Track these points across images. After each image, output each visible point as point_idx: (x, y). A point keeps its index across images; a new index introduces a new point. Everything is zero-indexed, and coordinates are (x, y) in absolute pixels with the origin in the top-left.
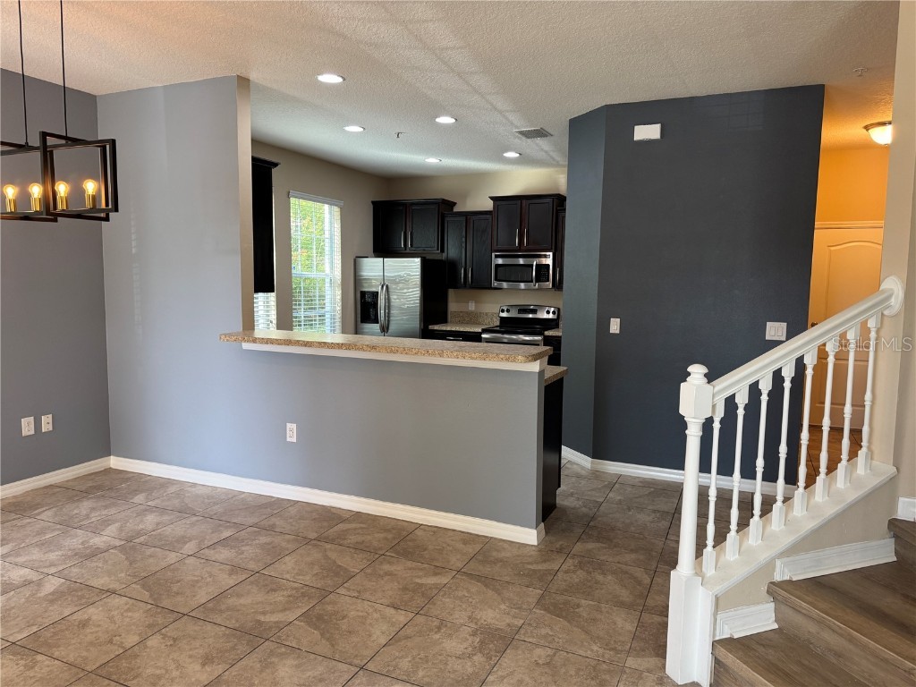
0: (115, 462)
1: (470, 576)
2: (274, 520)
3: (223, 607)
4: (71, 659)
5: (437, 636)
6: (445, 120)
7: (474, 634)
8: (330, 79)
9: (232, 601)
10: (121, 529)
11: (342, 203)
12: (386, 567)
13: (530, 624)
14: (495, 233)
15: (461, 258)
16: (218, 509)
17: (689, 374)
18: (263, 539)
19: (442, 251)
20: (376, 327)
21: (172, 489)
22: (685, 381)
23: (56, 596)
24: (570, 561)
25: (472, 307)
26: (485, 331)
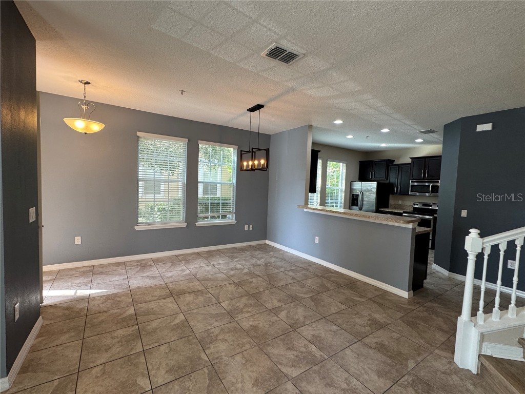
0: (267, 242)
1: (373, 301)
2: (308, 267)
3: (287, 288)
4: (246, 290)
5: (354, 316)
6: (385, 130)
7: (369, 320)
8: (339, 122)
9: (290, 287)
10: (265, 260)
11: (347, 162)
12: (342, 290)
13: (394, 324)
14: (412, 173)
15: (395, 182)
16: (293, 260)
17: (470, 233)
18: (304, 272)
19: (387, 179)
20: (358, 207)
21: (281, 252)
22: (468, 235)
23: (246, 274)
24: (422, 308)
25: (400, 202)
26: (404, 212)
